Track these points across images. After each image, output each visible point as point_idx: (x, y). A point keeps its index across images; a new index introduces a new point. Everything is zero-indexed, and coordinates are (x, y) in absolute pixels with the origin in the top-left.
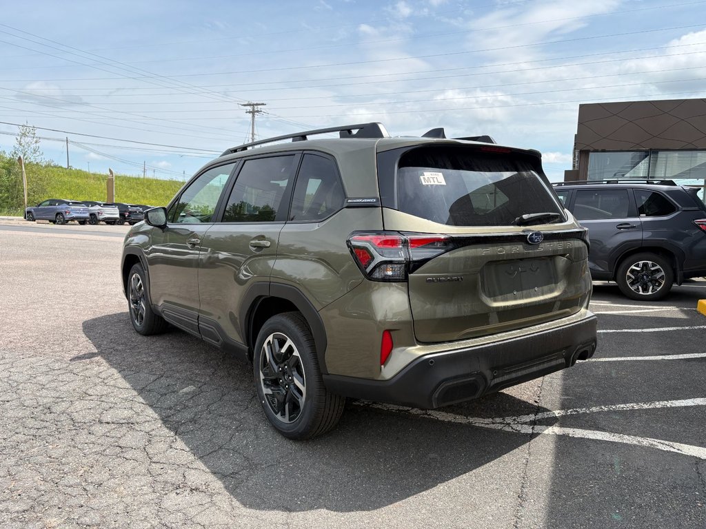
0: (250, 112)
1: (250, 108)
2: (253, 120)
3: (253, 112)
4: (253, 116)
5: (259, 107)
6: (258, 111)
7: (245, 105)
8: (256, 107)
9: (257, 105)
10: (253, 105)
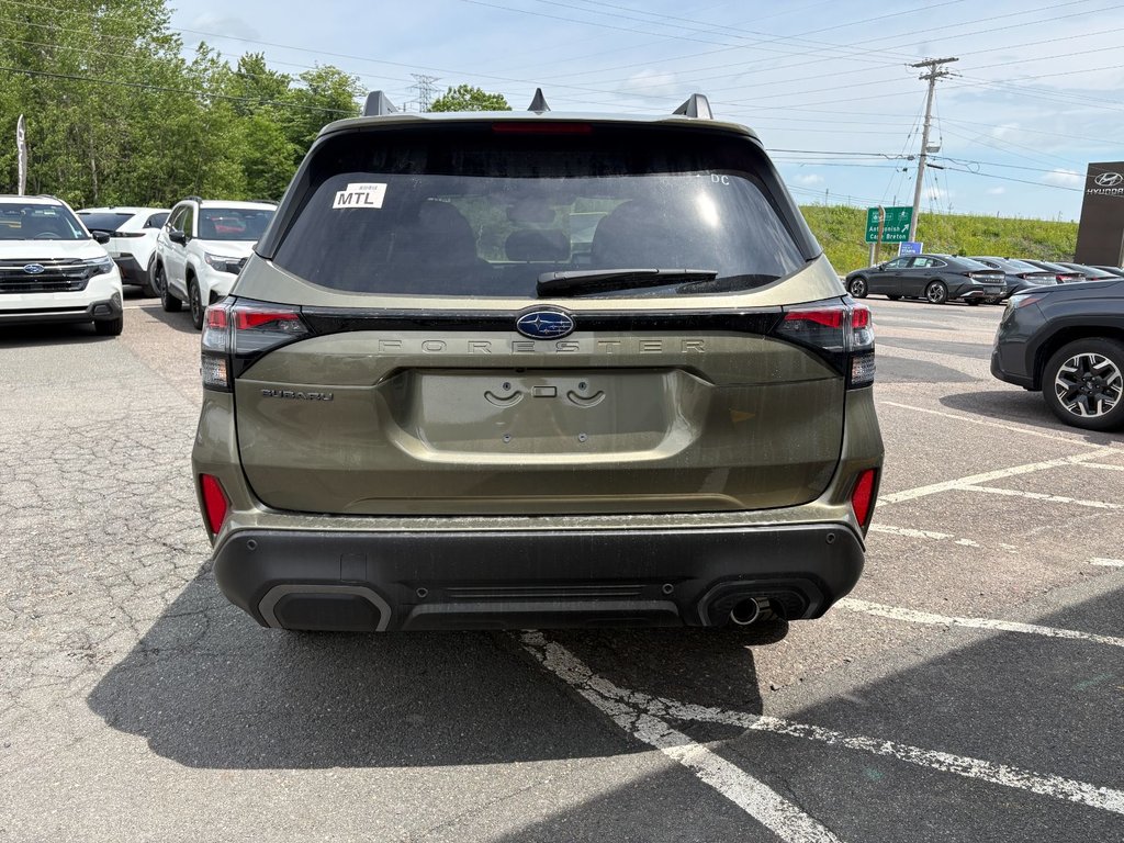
0: (926, 77)
1: (926, 70)
2: (931, 90)
3: (932, 78)
4: (932, 84)
5: (945, 65)
6: (941, 74)
7: (918, 66)
8: (938, 66)
9: (941, 61)
10: (934, 63)
